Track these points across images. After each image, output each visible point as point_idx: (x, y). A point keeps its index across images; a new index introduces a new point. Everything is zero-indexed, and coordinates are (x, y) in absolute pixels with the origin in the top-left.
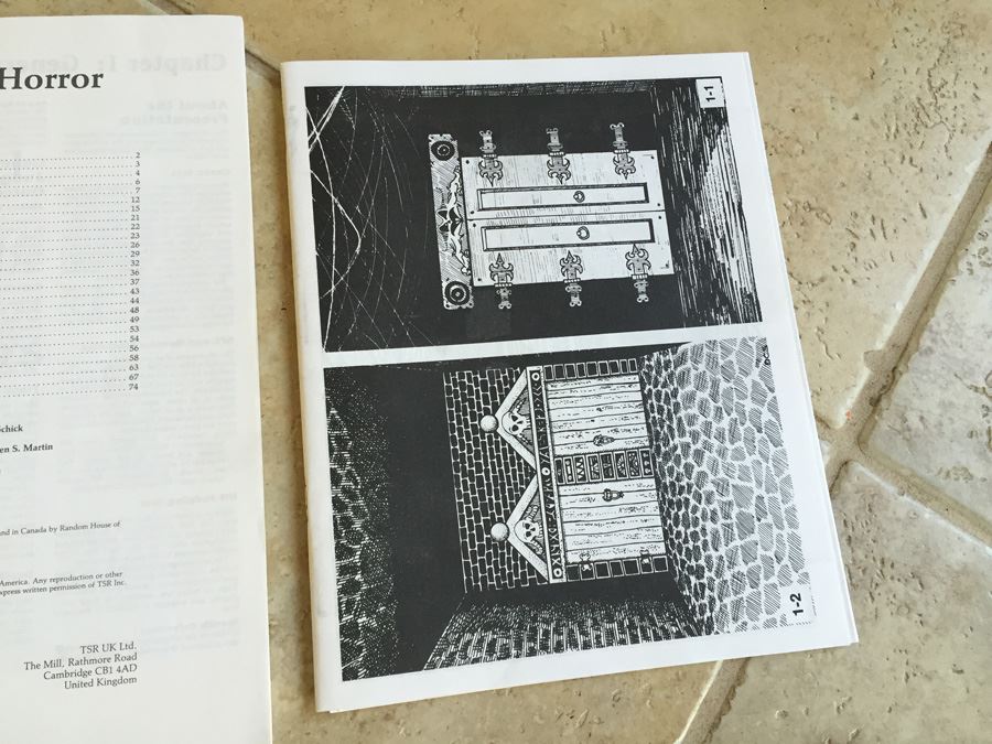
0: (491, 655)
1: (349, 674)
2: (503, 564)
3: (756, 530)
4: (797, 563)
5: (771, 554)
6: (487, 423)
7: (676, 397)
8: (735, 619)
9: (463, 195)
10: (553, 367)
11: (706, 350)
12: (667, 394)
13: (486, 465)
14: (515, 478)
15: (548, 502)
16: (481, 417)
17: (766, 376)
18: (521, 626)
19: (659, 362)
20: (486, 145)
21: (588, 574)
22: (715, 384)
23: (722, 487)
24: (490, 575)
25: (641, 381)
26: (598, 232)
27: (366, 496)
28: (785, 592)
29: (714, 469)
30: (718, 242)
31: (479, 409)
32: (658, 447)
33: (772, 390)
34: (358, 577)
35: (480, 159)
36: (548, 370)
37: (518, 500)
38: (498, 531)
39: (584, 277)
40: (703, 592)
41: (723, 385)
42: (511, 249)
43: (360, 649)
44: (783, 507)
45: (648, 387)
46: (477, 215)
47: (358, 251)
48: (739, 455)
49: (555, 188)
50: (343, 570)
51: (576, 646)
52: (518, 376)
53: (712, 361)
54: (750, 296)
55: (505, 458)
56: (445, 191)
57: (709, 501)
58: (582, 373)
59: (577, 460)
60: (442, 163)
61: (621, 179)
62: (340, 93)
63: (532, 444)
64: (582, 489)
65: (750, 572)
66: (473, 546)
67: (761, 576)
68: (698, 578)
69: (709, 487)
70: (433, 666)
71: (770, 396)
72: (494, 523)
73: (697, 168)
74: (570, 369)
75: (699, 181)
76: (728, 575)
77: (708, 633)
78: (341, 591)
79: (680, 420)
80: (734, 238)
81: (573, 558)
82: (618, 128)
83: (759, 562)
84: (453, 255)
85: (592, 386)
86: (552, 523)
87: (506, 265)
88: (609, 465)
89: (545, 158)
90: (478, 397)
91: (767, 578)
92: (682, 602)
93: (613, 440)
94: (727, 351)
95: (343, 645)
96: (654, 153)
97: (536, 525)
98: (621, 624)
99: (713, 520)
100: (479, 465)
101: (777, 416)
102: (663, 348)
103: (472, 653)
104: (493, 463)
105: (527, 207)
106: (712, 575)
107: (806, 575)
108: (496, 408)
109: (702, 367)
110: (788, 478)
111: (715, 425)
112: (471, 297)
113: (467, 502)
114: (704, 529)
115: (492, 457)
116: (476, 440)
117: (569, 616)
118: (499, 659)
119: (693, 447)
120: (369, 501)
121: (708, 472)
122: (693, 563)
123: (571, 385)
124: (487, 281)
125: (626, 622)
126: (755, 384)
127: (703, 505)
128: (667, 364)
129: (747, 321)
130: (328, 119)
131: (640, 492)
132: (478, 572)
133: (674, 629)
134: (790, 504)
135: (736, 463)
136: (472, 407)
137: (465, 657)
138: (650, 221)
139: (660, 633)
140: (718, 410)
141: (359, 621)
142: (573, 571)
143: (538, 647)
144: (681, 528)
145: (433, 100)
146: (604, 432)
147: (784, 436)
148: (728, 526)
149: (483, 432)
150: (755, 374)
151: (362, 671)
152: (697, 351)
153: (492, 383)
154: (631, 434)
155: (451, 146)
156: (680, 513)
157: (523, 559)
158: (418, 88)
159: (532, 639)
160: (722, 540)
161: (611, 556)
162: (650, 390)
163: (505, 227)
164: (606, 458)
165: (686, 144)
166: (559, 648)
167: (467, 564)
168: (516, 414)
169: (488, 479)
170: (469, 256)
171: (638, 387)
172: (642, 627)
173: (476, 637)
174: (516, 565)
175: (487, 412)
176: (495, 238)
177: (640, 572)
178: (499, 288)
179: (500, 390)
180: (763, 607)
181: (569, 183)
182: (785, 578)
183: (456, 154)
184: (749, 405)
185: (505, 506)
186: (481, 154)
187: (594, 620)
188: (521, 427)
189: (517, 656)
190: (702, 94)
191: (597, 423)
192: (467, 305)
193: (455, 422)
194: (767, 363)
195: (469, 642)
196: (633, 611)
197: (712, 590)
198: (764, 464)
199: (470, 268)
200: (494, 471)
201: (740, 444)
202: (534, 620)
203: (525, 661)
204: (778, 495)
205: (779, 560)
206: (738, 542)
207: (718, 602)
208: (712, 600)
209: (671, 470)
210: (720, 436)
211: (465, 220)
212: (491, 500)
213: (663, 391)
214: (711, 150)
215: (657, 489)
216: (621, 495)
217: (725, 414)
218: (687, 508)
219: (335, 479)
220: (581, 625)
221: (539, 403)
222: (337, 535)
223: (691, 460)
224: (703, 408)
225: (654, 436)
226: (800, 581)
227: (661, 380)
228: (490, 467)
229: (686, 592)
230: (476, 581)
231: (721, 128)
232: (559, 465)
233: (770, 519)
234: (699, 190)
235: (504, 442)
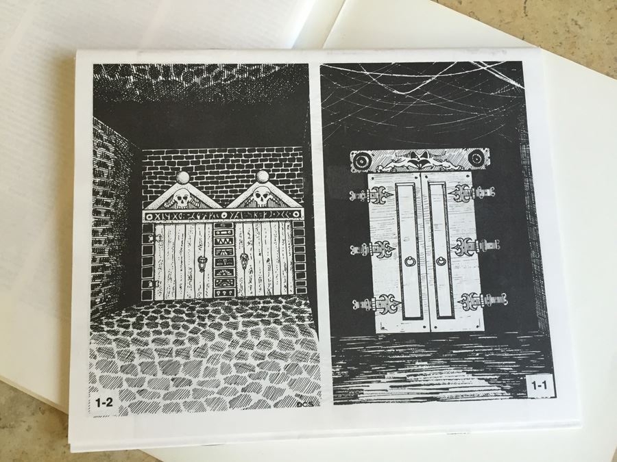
0: (97, 164)
1: (97, 68)
2: (160, 178)
3: (165, 376)
4: (137, 408)
5: (145, 386)
6: (263, 175)
7: (275, 322)
8: (99, 350)
9: (440, 171)
10: (303, 228)
11: (312, 352)
12: (277, 315)
13: (233, 172)
14: (221, 192)
15: (202, 215)
16: (268, 171)
17: (287, 402)
18: (114, 187)
19: (303, 312)
20: (483, 191)
21: (146, 239)
22: (284, 357)
23: (201, 352)
24: (153, 169)
25: (289, 296)
26: (410, 273)
27: (216, 86)
28: (114, 393)
29: (215, 347)
30: (404, 375)
31: (274, 171)
32: (236, 304)
33: (276, 405)
34: (161, 78)
35: (471, 186)
36: (301, 224)
37: (206, 193)
38: (184, 176)
39: (374, 259)
40: (123, 327)
41: (282, 364)
42: (397, 204)
43: (113, 76)
44: (181, 402)
45: (284, 301)
46: (425, 181)
47: (395, 91)
48: (226, 369)
49: (448, 243)
50: (166, 68)
51: (96, 225)
52: (297, 201)
53: (302, 357)
54: (356, 397)
55: (236, 186)
56: (443, 158)
57: (191, 339)
58: (297, 249)
59: (231, 240)
60: (466, 157)
61: (457, 298)
62: (519, 86)
63: (245, 207)
64: (209, 241)
65: (133, 366)
66: (175, 158)
67: (129, 376)
68: (134, 324)
69: (202, 342)
70: (95, 123)
71: (272, 403)
72: (190, 174)
73: (469, 365)
74: (300, 241)
75: (458, 366)
76: (133, 348)
77: (92, 327)
78: (153, 66)
79: (256, 324)
80: (407, 390)
81: (159, 229)
82: (503, 299)
83: (140, 375)
84: (393, 160)
85: (287, 257)
86: (185, 216)
87: (384, 199)
88: (225, 263)
89: (474, 237)
90: (282, 170)
91: (128, 380)
92: (117, 309)
93: (244, 268)
94: (310, 370)
95: (117, 66)
96: (482, 329)
97: (185, 204)
98: (107, 260)
99: (176, 342)
100: (232, 167)
101: (254, 407)
102: (314, 316)
103: (100, 151)
104: (233, 177)
105: (431, 219)
106: (135, 336)
107: (126, 414)
108: (275, 183)
109: (298, 347)
110: (204, 410)
111: (250, 352)
112: (359, 171)
113: (207, 156)
114: (170, 333)
115: (238, 177)
116: (251, 166)
117: (118, 222)
118: (94, 169)
119: (234, 332)
120: (212, 88)
121: (213, 342)
122: (145, 321)
123: (289, 240)
124: (371, 184)
125: (108, 264)
126: (281, 391)
127: (188, 335)
128: (301, 319)
129: (335, 392)
130: (497, 75)
131: (203, 285)
132: (156, 159)
133: (98, 300)
134: (182, 408)
135: (219, 366)
136: (276, 165)
137: (99, 146)
138: (421, 318)
139: (97, 289)
140: (263, 357)
141: (132, 77)
142: (150, 228)
143: (99, 197)
144: (172, 315)
145: (519, 154)
146: (250, 262)
147: (238, 411)
148: (170, 353)
149: (257, 172)
150: (290, 392)
151: (98, 77)
152: (311, 345)
153: (293, 182)
154: (248, 284)
155: (481, 164)
156: (184, 315)
157: (162, 193)
158: (527, 142)
159: (105, 194)
160: (160, 347)
161: (157, 258)
162: (281, 302)
163: (415, 201)
164: (231, 261)
165: (491, 358)
166: (96, 212)
167: (163, 153)
168: (268, 197)
169: (222, 173)
170: (391, 172)
171: (284, 293)
172: (102, 276)
173: (111, 155)
174: (158, 187)
175: (271, 176)
176: (406, 192)
177: (143, 279)
178: (366, 192)
179: (287, 187)
180: (105, 374)
181: (453, 255)
182: (126, 395)
183: (473, 168)
184: (265, 383)
185: (201, 183)
186: (475, 186)
187: (112, 241)
188: (259, 200)
189: (94, 182)
190: (539, 378)
191: (258, 258)
192: (353, 168)
193: (265, 152)
194: (299, 404)
195: (108, 150)
196: (116, 271)
197: (124, 334)
198: (216, 390)
199: (382, 172)
200: (227, 177)
201: (234, 372)
202: (118, 197)
203: (89, 188)
204: (190, 399)
205: (140, 392)
206: (157, 360)
207: (114, 337)
208: (116, 333)
209: (217, 312)
210: (241, 356)
211: (420, 171)
212: (207, 173)
213: (280, 313)
214: (486, 380)
215: (204, 299)
216: (202, 270)
217: (258, 362)
218: (187, 321)
219: (230, 67)
220: (110, 230)
221: (276, 215)
222: (190, 66)
223: (224, 329)
224: (264, 344)
225: (245, 301)
226: (121, 408)
227: (289, 313)
228: (230, 175)
229: (124, 313)
230: (150, 158)
231: (508, 391)
232: (228, 225)
233: (172, 389)
234: (450, 364)
235: (248, 186)
